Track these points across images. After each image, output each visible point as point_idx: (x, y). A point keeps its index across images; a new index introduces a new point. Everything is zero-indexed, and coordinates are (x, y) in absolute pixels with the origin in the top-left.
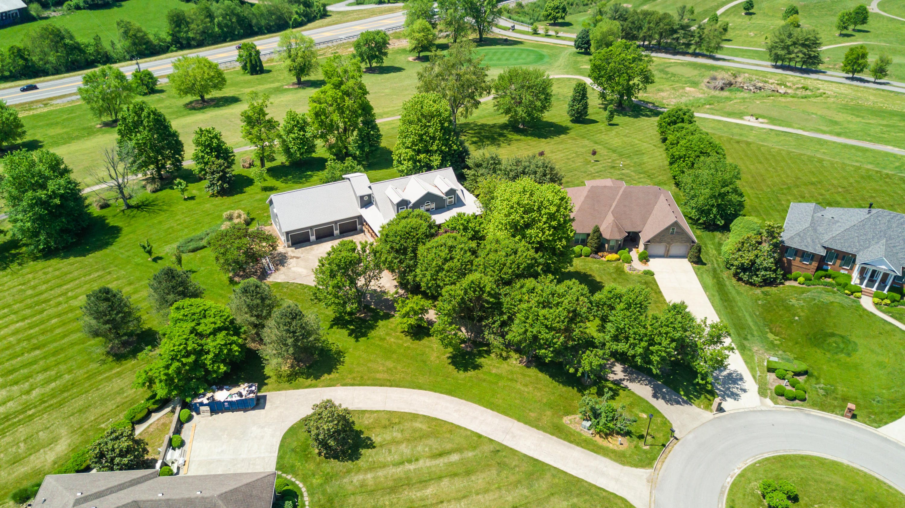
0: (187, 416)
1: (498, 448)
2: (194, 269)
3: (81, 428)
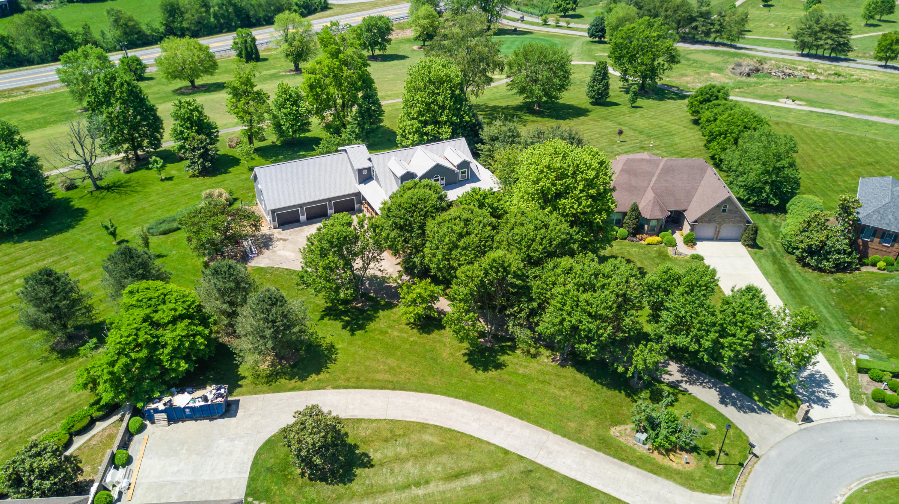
0: (137, 425)
1: (530, 468)
2: (164, 253)
3: (7, 440)
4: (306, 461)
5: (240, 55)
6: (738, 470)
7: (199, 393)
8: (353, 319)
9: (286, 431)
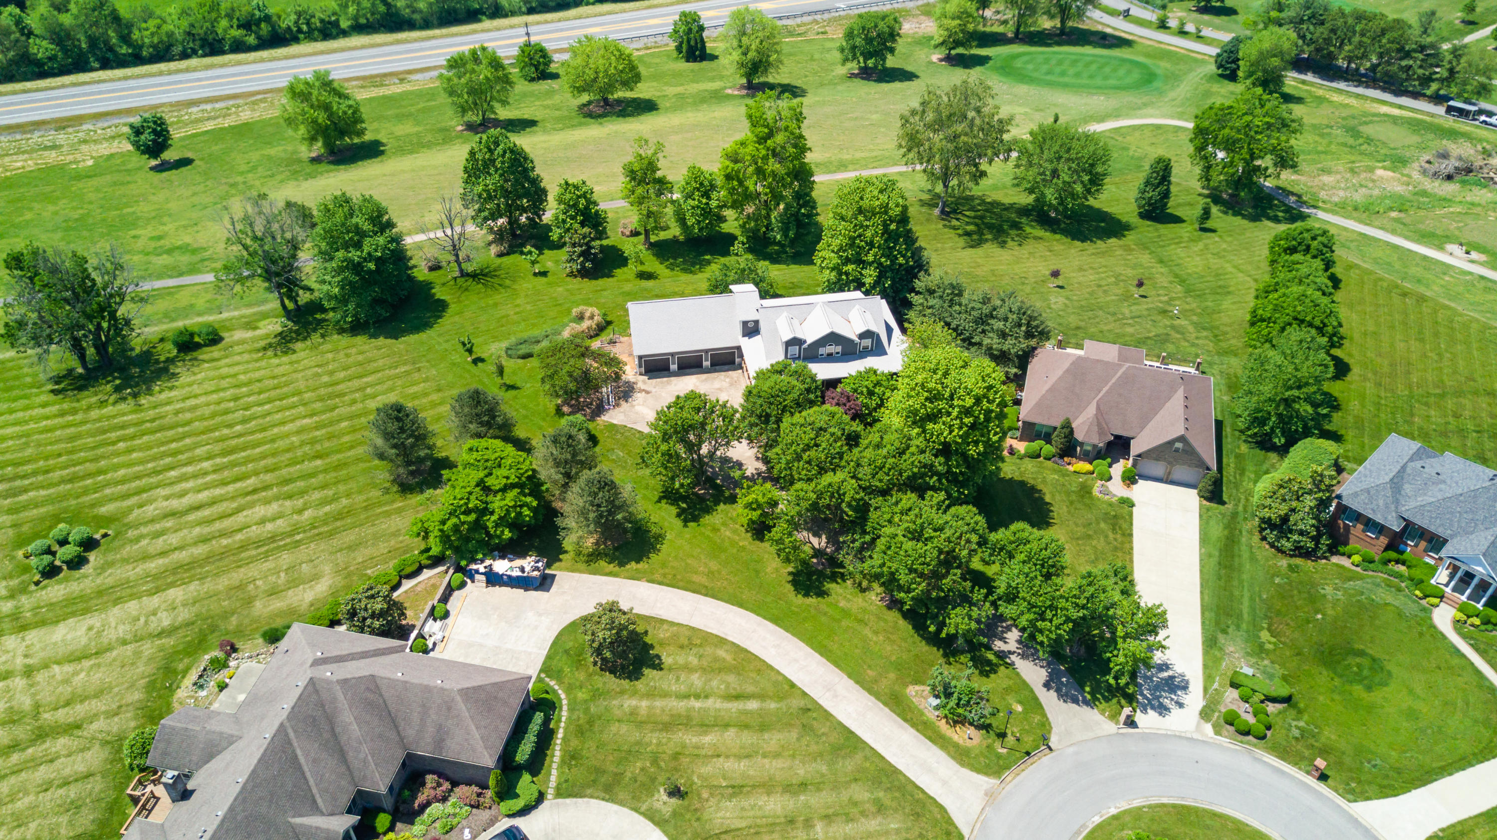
0: (458, 582)
1: (810, 707)
2: (519, 384)
4: (598, 651)
5: (679, 49)
6: (1022, 758)
7: (519, 562)
8: (689, 508)
9: (586, 619)
